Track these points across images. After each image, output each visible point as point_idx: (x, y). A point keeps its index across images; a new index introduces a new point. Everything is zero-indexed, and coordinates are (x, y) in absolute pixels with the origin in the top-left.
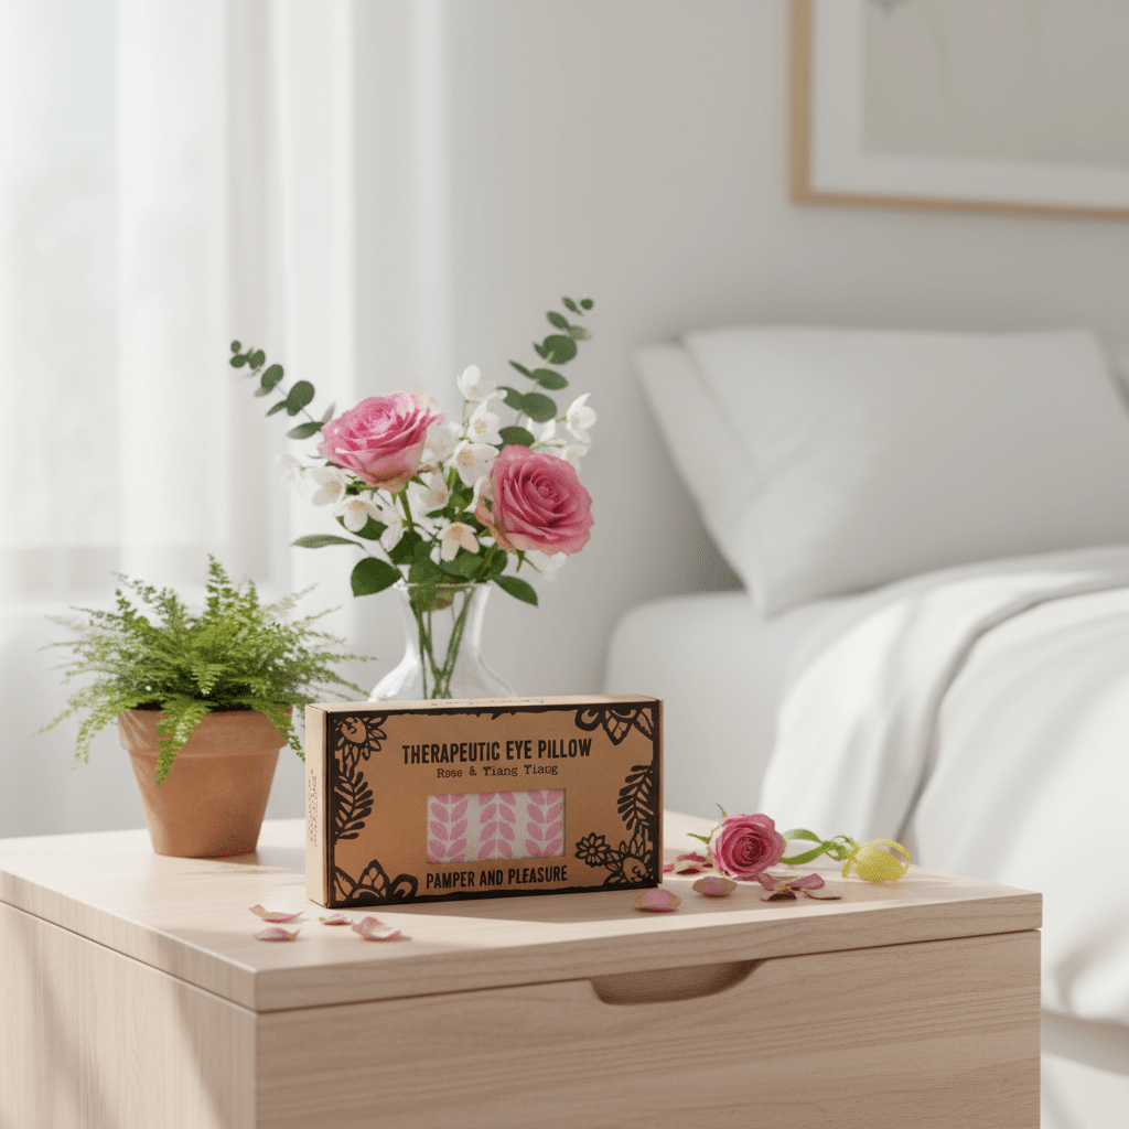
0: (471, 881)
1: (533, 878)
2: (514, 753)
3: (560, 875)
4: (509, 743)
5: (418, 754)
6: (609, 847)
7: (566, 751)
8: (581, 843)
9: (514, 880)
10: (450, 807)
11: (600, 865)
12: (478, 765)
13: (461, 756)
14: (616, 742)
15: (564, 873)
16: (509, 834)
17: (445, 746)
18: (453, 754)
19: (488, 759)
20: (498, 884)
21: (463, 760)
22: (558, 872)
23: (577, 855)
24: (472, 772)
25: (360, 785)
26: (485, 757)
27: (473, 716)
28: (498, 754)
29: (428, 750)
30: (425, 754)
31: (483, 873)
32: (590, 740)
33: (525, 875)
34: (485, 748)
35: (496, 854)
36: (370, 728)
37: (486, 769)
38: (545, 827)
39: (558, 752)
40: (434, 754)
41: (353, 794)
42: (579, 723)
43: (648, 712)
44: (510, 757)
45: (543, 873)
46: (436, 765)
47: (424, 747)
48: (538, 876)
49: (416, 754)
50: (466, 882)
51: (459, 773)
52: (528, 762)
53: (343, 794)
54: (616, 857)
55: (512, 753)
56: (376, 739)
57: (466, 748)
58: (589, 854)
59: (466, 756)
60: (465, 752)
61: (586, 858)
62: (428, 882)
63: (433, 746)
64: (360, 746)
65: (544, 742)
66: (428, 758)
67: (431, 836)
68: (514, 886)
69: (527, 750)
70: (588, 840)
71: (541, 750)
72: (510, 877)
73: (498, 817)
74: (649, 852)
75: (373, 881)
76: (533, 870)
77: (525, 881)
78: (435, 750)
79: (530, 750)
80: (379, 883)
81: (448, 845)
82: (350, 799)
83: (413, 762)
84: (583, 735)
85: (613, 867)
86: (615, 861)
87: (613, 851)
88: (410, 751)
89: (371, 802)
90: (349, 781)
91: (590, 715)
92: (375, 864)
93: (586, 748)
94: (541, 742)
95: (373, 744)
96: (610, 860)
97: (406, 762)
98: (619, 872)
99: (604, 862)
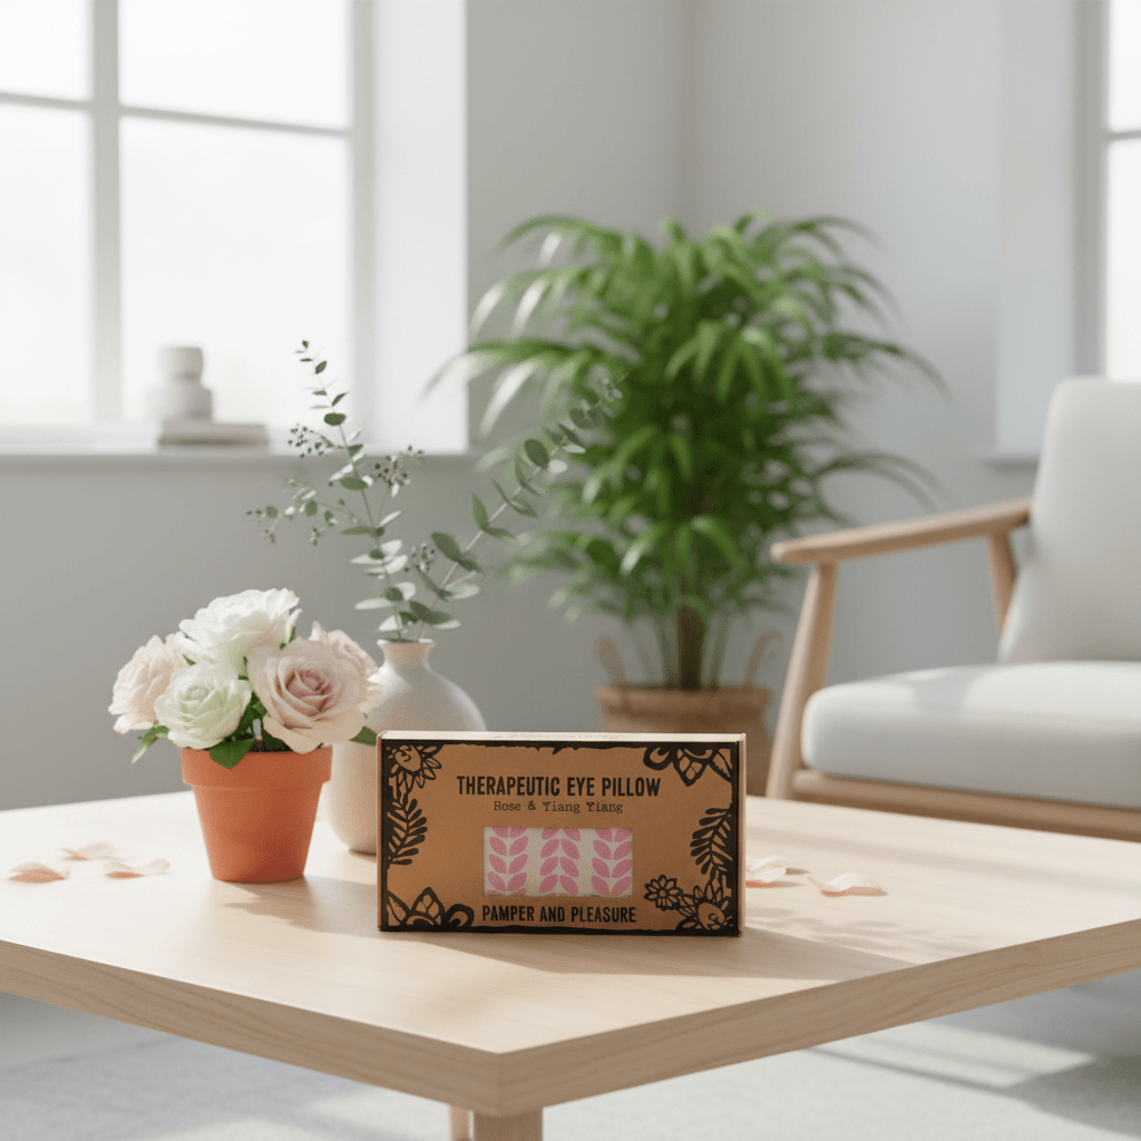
0: (530, 915)
1: (598, 917)
2: (575, 790)
3: (627, 916)
4: (570, 779)
5: (473, 785)
6: (681, 891)
7: (633, 790)
8: (651, 885)
9: (577, 918)
10: (509, 842)
11: (671, 909)
12: (537, 799)
13: (519, 789)
14: (688, 782)
15: (631, 914)
16: (572, 870)
17: (501, 779)
18: (509, 787)
19: (547, 794)
20: (559, 920)
21: (519, 793)
22: (625, 913)
23: (646, 897)
24: (532, 806)
25: (414, 812)
26: (543, 792)
27: (533, 749)
28: (558, 790)
29: (484, 781)
30: (480, 785)
31: (543, 909)
32: (659, 780)
33: (589, 914)
34: (543, 782)
35: (558, 889)
36: (425, 757)
37: (547, 804)
38: (612, 864)
39: (624, 790)
40: (490, 787)
41: (407, 821)
42: (648, 762)
43: (726, 753)
44: (570, 794)
45: (610, 914)
46: (492, 798)
47: (480, 778)
48: (602, 914)
49: (471, 785)
50: (524, 916)
51: (517, 807)
52: (590, 799)
53: (397, 821)
54: (690, 902)
55: (573, 790)
56: (430, 768)
57: (524, 782)
58: (659, 897)
59: (523, 790)
60: (523, 786)
61: (655, 900)
62: (485, 914)
63: (489, 778)
64: (415, 774)
65: (609, 780)
66: (484, 789)
67: (489, 868)
68: (578, 924)
69: (590, 786)
70: (658, 882)
71: (604, 788)
72: (573, 915)
73: (560, 853)
74: (727, 898)
75: (428, 908)
76: (598, 909)
77: (589, 920)
78: (491, 782)
79: (593, 786)
80: (434, 911)
81: (506, 878)
82: (404, 825)
83: (468, 793)
84: (652, 774)
85: (688, 912)
86: (689, 906)
87: (686, 895)
88: (464, 781)
89: (425, 829)
90: (403, 808)
91: (660, 753)
92: (428, 891)
93: (654, 788)
94: (604, 780)
95: (427, 772)
96: (682, 903)
97: (461, 793)
98: (693, 917)
99: (676, 906)
